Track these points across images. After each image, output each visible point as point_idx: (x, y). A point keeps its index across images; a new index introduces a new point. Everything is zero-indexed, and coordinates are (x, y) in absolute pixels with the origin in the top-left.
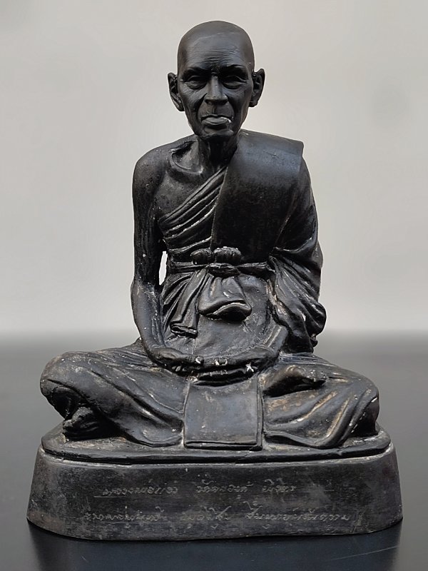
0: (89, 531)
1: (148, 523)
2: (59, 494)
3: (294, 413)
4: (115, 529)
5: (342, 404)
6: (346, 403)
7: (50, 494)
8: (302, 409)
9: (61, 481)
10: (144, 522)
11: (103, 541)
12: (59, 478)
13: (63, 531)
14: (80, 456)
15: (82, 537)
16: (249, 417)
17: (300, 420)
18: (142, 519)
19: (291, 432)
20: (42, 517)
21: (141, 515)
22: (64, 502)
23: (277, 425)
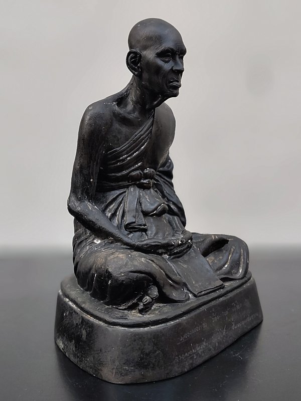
0: (180, 369)
1: (202, 350)
2: (156, 351)
3: (222, 263)
4: (191, 361)
5: (241, 252)
6: (242, 250)
7: (147, 355)
8: (225, 259)
9: (156, 342)
10: (200, 351)
11: (188, 372)
12: (154, 340)
13: (163, 376)
14: (162, 320)
15: (177, 375)
16: (208, 271)
17: (226, 266)
18: (199, 349)
19: (226, 274)
20: (142, 375)
21: (198, 346)
22: (160, 356)
23: (218, 272)
